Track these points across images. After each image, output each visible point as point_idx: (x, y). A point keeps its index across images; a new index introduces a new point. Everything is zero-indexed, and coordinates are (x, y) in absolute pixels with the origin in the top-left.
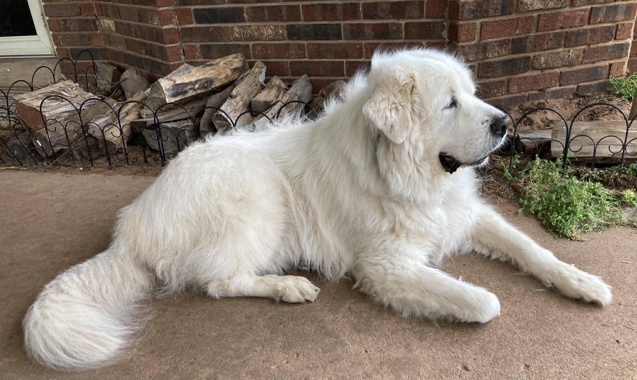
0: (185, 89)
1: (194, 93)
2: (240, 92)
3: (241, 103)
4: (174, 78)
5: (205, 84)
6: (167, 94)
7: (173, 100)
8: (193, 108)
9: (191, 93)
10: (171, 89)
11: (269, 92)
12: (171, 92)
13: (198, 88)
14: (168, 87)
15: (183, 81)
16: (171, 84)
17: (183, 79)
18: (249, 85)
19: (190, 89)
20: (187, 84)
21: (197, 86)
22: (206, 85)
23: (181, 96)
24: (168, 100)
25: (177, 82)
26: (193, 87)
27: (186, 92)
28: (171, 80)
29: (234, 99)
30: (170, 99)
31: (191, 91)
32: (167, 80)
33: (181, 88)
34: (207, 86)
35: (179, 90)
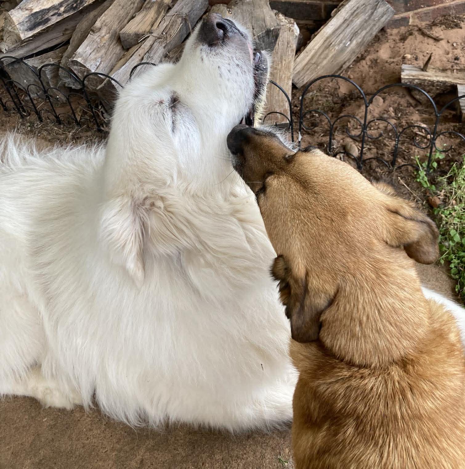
0: (46, 17)
1: (59, 19)
2: (106, 21)
3: (108, 36)
4: (30, 6)
5: (73, 5)
6: (22, 28)
7: (30, 34)
8: (66, 30)
9: (54, 20)
10: (27, 22)
11: (145, 16)
12: (26, 26)
13: (64, 12)
14: (21, 20)
15: (43, 8)
16: (26, 14)
17: (42, 4)
18: (121, 7)
19: (52, 16)
20: (49, 10)
21: (62, 9)
22: (75, 5)
23: (41, 26)
24: (23, 36)
25: (34, 11)
26: (56, 11)
27: (48, 20)
28: (27, 9)
29: (98, 34)
30: (26, 33)
31: (54, 17)
32: (20, 11)
33: (40, 17)
34: (77, 5)
35: (38, 21)
